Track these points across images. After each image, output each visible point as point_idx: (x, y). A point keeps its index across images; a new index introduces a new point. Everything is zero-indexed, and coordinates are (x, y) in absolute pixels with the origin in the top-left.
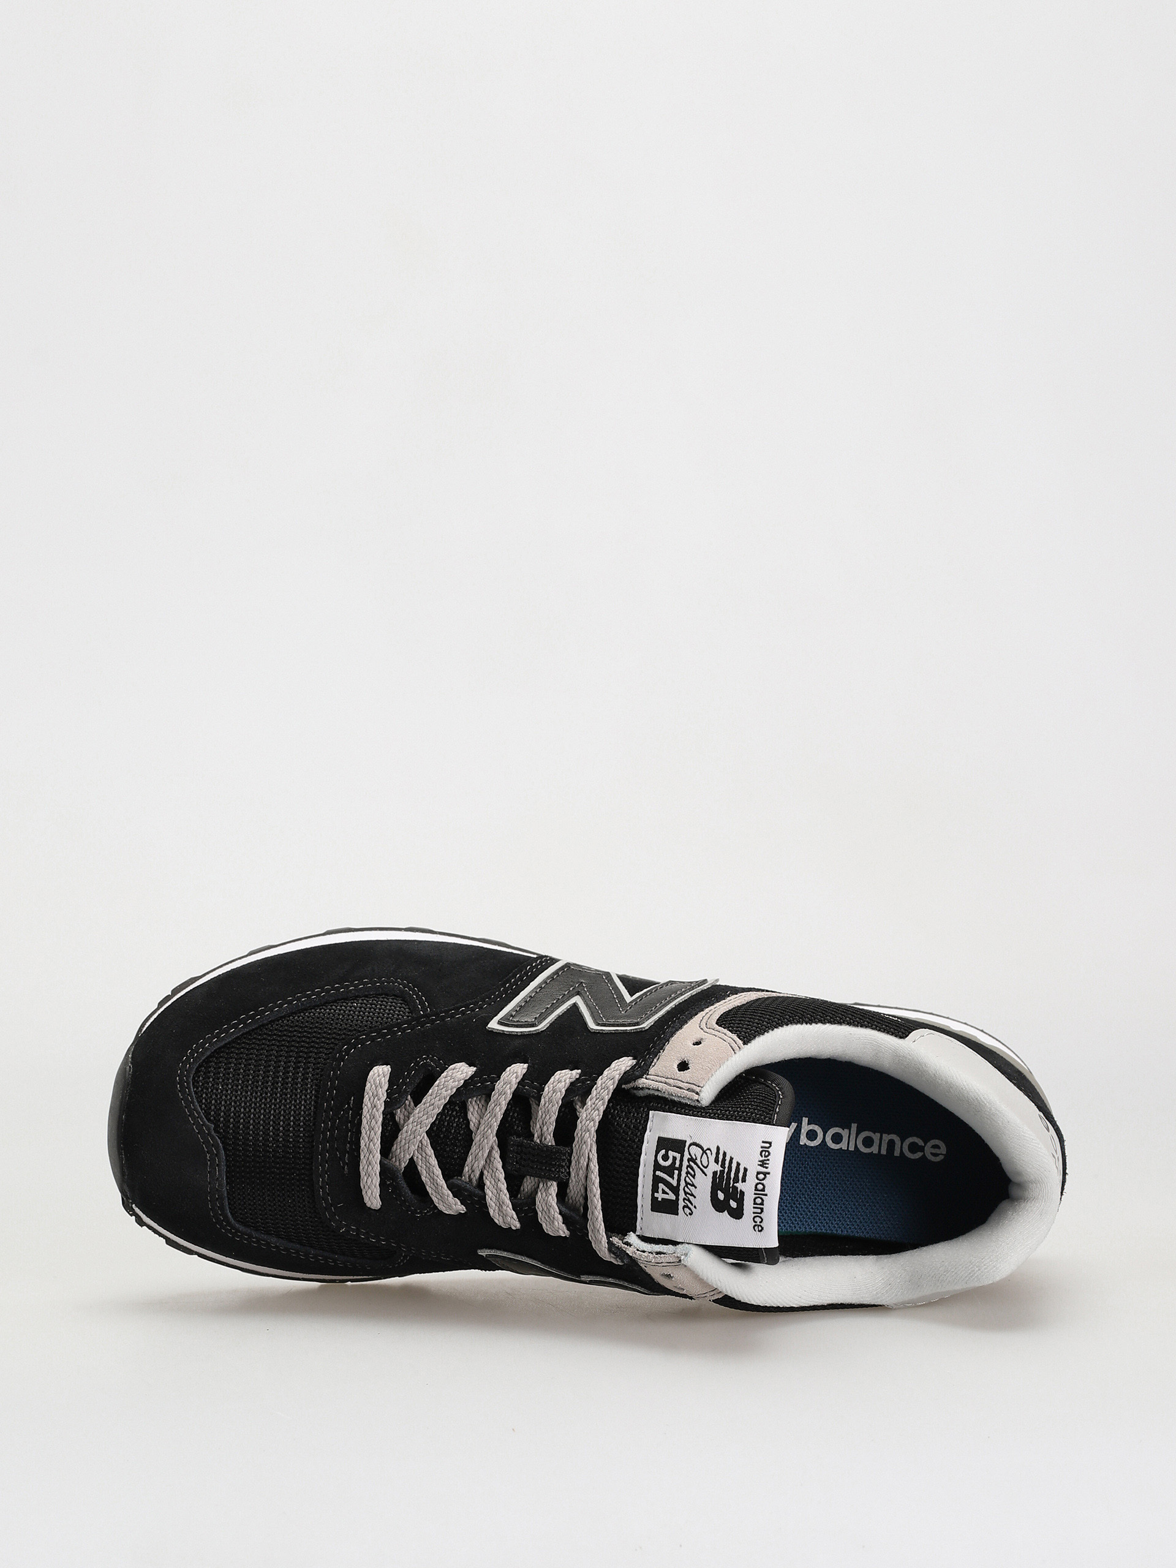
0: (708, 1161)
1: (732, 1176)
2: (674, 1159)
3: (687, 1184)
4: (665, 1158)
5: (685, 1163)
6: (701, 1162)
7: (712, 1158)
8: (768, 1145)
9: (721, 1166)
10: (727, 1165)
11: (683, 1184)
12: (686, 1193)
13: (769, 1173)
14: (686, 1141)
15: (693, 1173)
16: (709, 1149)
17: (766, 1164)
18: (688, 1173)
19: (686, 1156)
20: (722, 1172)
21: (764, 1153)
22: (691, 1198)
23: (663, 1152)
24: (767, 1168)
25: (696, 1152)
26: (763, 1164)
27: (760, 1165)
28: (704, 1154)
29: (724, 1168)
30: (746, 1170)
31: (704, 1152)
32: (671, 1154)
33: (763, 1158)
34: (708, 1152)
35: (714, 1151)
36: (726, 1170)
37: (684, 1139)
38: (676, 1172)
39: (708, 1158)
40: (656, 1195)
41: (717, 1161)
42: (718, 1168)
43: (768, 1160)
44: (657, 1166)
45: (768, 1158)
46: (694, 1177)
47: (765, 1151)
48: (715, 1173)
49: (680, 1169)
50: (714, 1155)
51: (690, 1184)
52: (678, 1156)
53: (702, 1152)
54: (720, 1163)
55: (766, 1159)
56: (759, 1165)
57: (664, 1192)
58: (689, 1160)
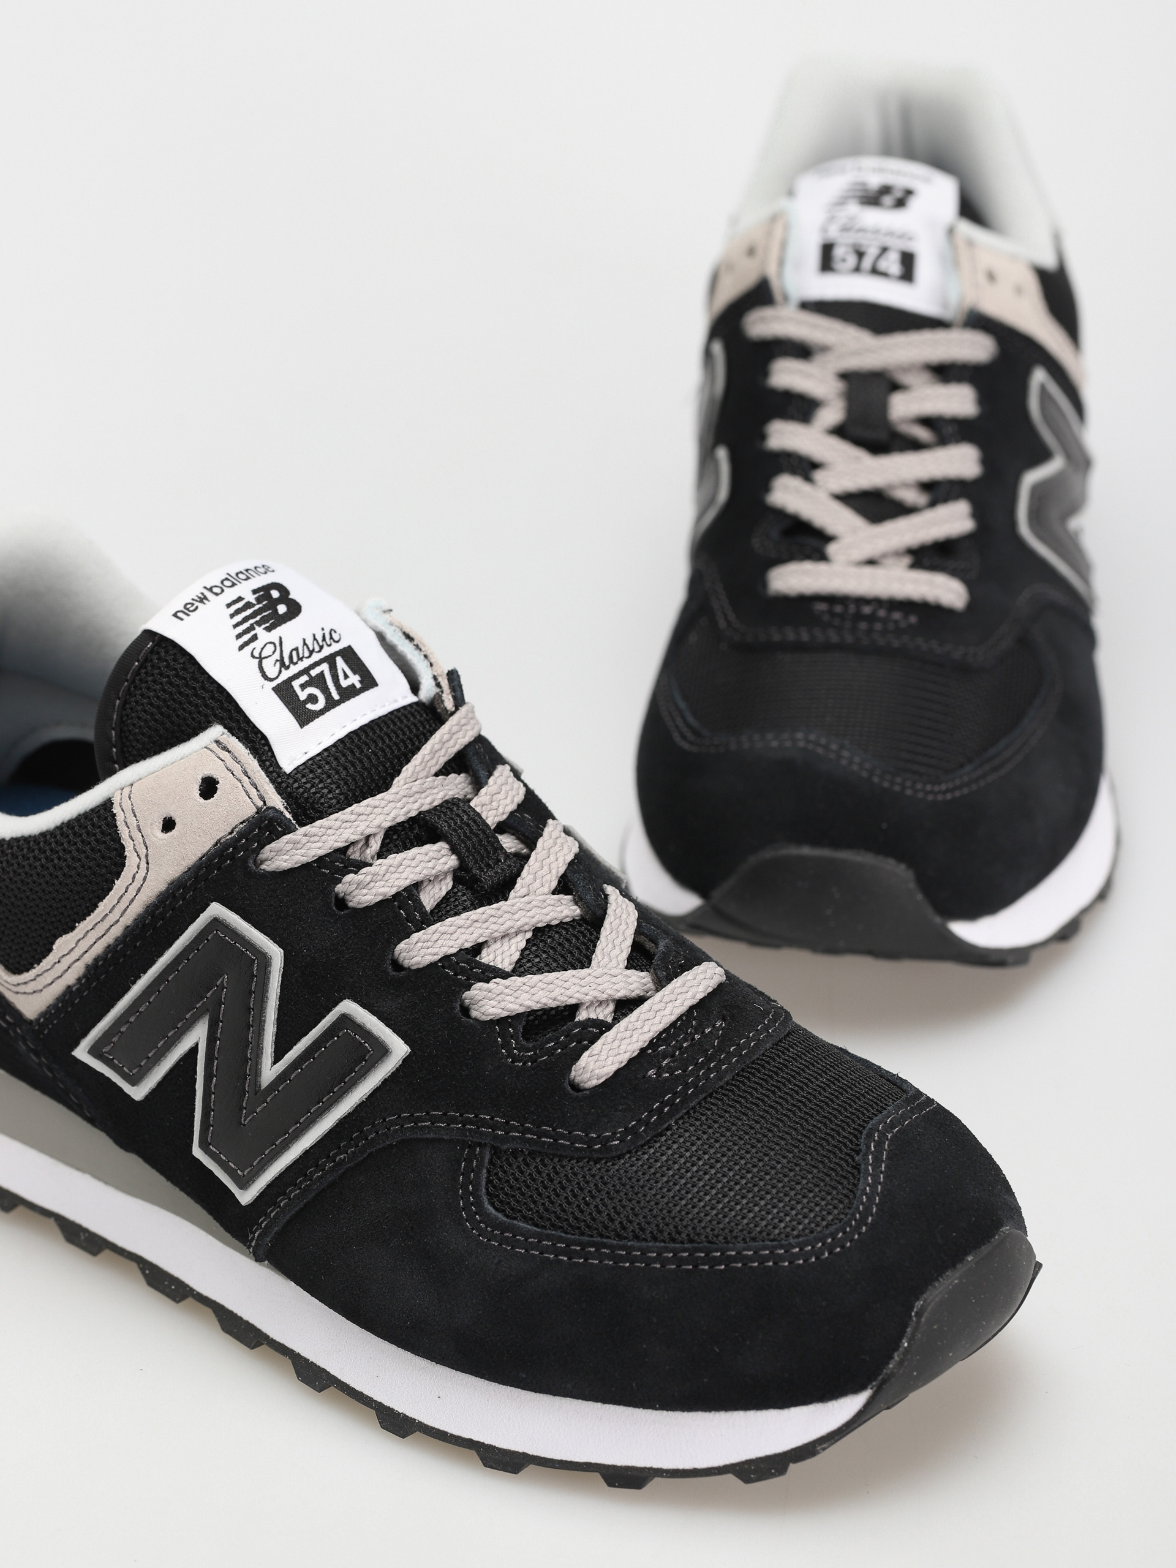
0: (265, 646)
1: (249, 612)
2: (303, 687)
3: (311, 652)
4: (313, 699)
5: (294, 670)
6: (274, 652)
7: (257, 645)
8: (180, 615)
9: (254, 629)
10: (246, 625)
11: (316, 657)
12: (321, 647)
13: (205, 588)
14: (273, 689)
15: (294, 653)
16: (253, 656)
17: (199, 598)
18: (300, 659)
19: (286, 675)
20: (259, 623)
21: (191, 609)
22: (320, 639)
23: (310, 706)
24: (202, 594)
25: (271, 669)
26: (203, 599)
27: (207, 599)
28: (263, 656)
29: (252, 625)
30: (229, 606)
31: (261, 659)
32: (303, 695)
33: (197, 604)
34: (256, 654)
35: (248, 650)
36: (252, 621)
37: (273, 693)
38: (314, 673)
39: (262, 649)
40: (358, 685)
41: (255, 638)
42: (259, 630)
43: (193, 599)
44: (331, 704)
45: (192, 602)
46: (296, 649)
47: (188, 609)
48: (269, 629)
49: (306, 671)
50: (252, 645)
51: (308, 648)
52: (296, 684)
53: (264, 661)
54: (253, 633)
55: (194, 602)
56: (209, 601)
57: (346, 677)
58: (287, 668)
